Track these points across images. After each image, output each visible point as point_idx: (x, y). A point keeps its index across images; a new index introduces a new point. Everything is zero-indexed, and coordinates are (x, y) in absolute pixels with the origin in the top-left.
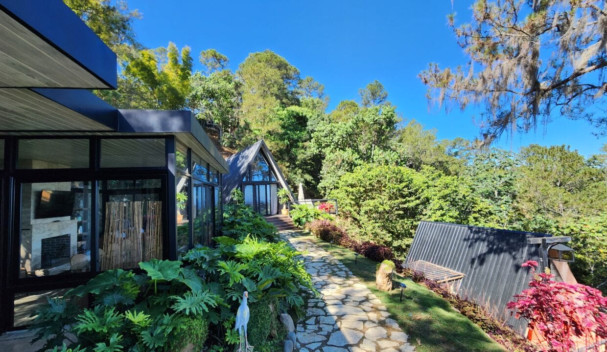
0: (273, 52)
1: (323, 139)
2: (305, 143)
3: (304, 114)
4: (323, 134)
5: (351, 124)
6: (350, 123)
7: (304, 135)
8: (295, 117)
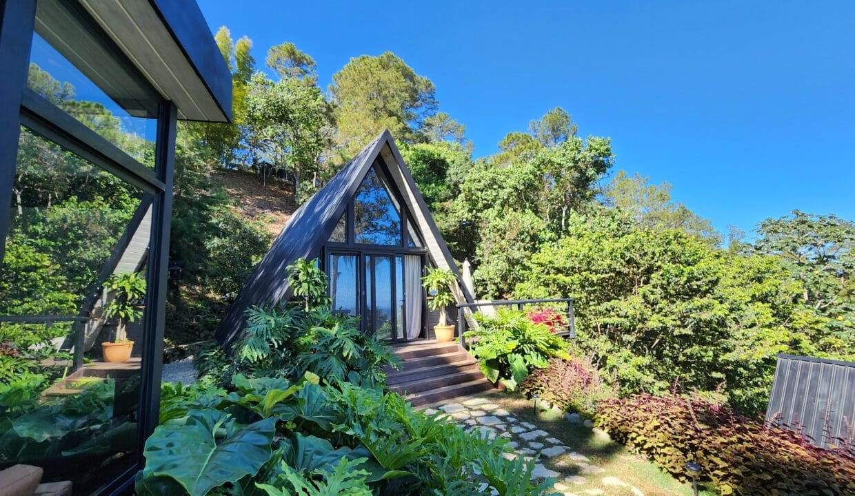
0: (392, 53)
1: (479, 194)
2: (444, 204)
3: (442, 156)
4: (481, 185)
5: (531, 168)
6: (529, 167)
7: (443, 191)
8: (425, 162)
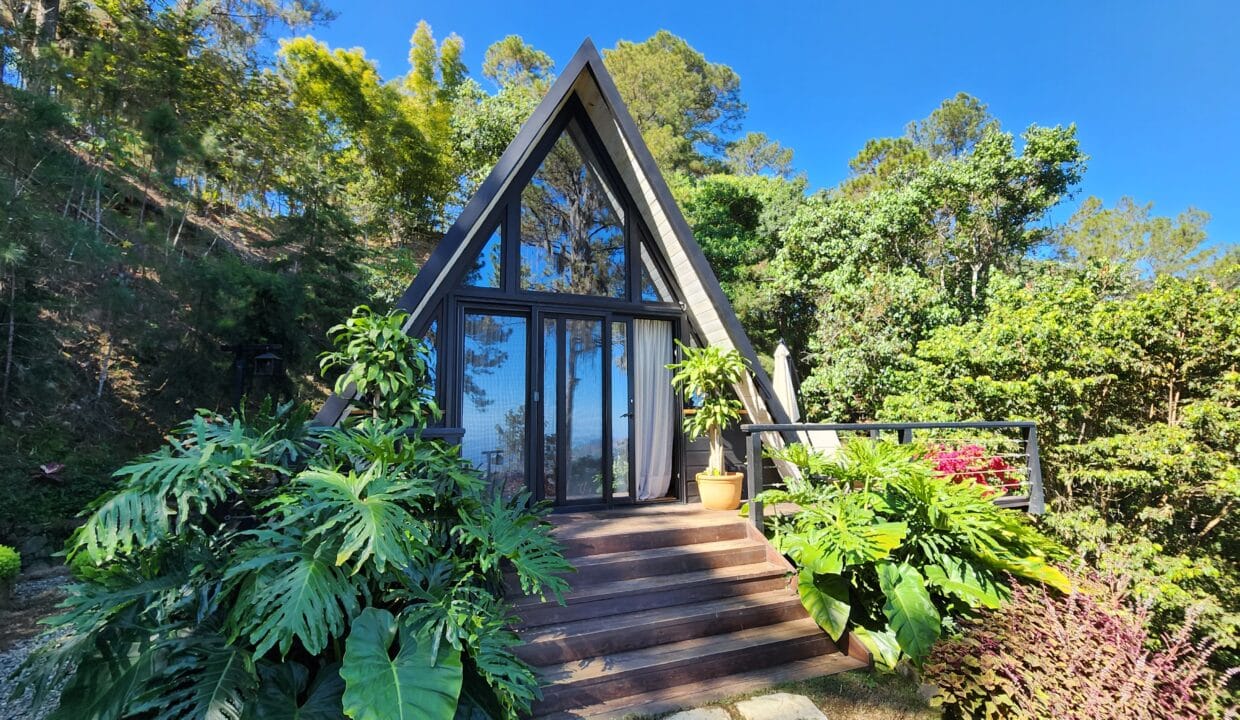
0: (667, 32)
1: (814, 246)
2: (754, 268)
3: (750, 192)
4: (818, 231)
5: (914, 194)
6: (910, 193)
7: (753, 248)
8: (723, 202)
